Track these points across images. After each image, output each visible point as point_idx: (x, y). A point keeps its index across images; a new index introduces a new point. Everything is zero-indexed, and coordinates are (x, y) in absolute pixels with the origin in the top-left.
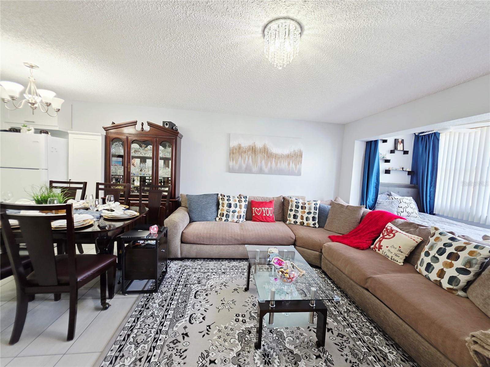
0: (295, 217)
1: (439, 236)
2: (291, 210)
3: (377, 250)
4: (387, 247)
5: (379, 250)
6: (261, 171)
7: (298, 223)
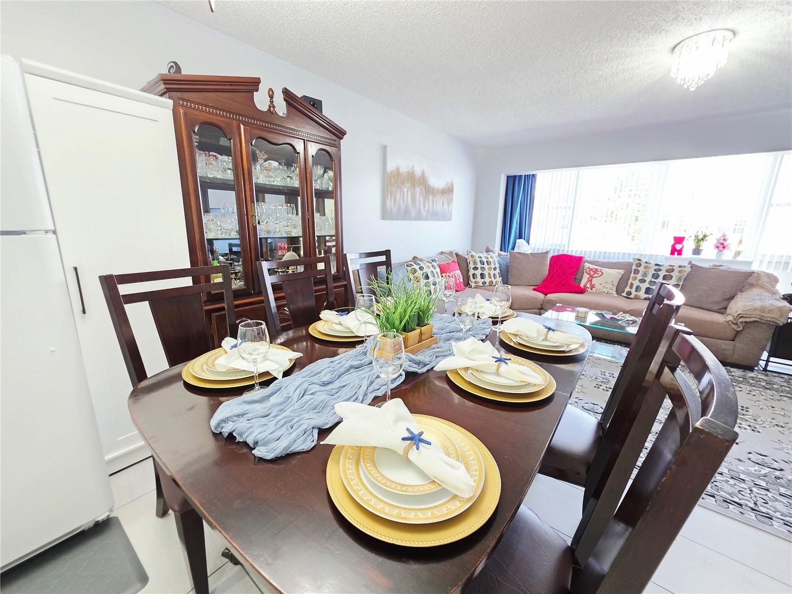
0: (482, 276)
1: (646, 265)
2: (476, 268)
3: (589, 290)
4: (601, 284)
5: (591, 289)
6: (419, 217)
7: (487, 284)
